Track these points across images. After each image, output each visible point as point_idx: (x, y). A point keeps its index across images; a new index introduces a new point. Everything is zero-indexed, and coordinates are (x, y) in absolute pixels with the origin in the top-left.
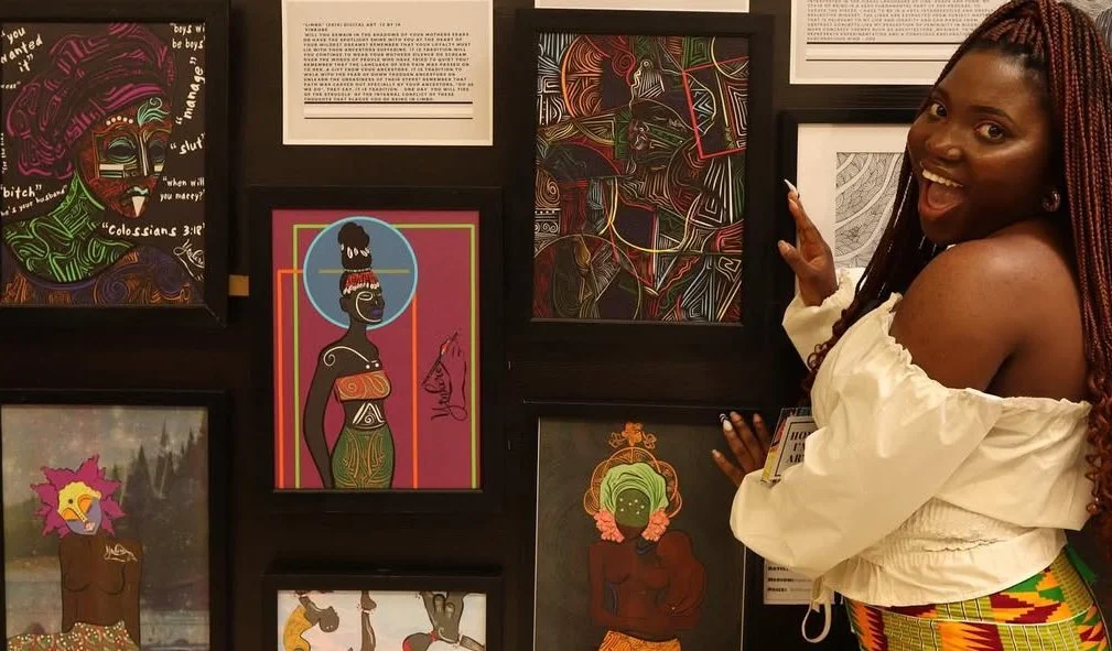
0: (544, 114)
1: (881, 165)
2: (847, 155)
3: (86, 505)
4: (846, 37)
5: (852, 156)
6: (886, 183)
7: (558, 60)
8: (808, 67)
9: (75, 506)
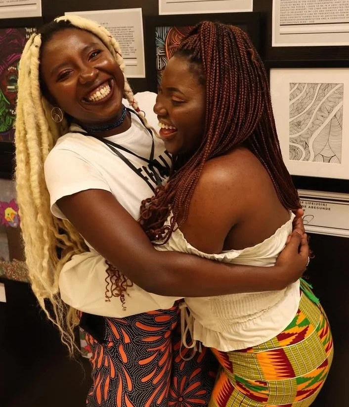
0: (159, 65)
1: (312, 90)
2: (295, 84)
3: (13, 216)
4: (300, 21)
5: (297, 85)
6: (314, 99)
7: (164, 39)
8: (281, 38)
9: (10, 216)
